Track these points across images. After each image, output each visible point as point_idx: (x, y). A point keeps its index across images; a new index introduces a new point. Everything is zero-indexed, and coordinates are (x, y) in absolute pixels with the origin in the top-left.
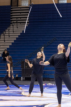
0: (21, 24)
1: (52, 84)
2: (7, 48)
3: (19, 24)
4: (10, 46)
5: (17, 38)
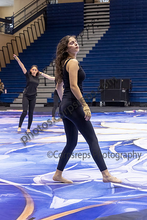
0: (99, 28)
1: (143, 111)
3: (96, 28)
5: (93, 47)
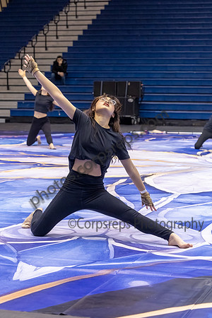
1: (160, 132)
2: (63, 53)
4: (69, 47)
5: (84, 30)
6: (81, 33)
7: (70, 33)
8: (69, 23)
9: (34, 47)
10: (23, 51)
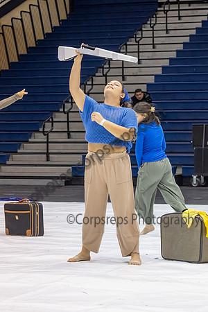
0: (192, 6)
2: (149, 85)
3: (186, 6)
6: (174, 55)
7: (158, 55)
8: (157, 41)
9: (106, 76)
10: (90, 83)
